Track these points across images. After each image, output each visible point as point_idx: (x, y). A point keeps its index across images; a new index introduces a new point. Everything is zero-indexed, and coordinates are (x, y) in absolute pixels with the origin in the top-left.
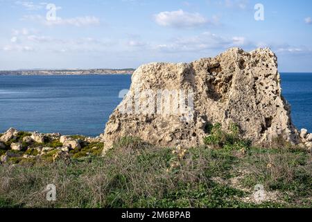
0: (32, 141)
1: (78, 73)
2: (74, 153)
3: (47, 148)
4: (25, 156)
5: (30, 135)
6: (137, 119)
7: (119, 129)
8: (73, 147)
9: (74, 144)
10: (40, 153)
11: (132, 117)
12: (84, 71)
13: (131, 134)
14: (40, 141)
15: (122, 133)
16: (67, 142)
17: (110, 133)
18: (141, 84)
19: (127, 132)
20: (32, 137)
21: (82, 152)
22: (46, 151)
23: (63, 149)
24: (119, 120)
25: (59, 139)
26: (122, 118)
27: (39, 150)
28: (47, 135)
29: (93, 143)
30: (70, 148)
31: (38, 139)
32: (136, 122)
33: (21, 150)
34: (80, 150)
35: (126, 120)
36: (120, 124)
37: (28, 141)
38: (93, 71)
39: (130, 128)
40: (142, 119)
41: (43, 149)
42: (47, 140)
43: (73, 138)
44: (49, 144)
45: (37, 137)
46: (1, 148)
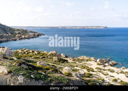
12: (80, 27)
38: (84, 27)
46: (23, 53)
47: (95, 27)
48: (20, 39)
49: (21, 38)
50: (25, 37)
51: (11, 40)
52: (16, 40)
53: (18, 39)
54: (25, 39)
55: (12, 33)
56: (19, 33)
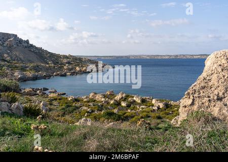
0: (134, 101)
1: (167, 57)
2: (161, 111)
3: (143, 107)
4: (129, 111)
5: (133, 97)
6: (209, 97)
7: (193, 104)
8: (161, 107)
9: (161, 105)
10: (139, 109)
11: (204, 94)
12: (170, 56)
13: (203, 109)
14: (139, 101)
15: (195, 108)
16: (157, 104)
17: (185, 107)
18: (214, 68)
19: (200, 107)
20: (135, 98)
21: (167, 111)
22: (142, 108)
23: (154, 108)
24: (193, 96)
25: (152, 101)
26: (196, 95)
27: (138, 107)
28: (144, 98)
29: (175, 105)
30: (159, 108)
31: (138, 100)
32: (208, 99)
33: (127, 106)
34: (165, 110)
35: (199, 97)
36: (193, 100)
37: (131, 101)
38: (177, 56)
39: (203, 103)
40: (214, 97)
41: (141, 107)
42: (143, 101)
43: (161, 101)
44: (145, 104)
45: (138, 99)
46: (115, 104)
47: (199, 56)
48: (72, 74)
49: (74, 72)
50: (81, 71)
51: (55, 75)
52: (65, 75)
53: (68, 74)
54: (82, 74)
55: (56, 63)
56: (69, 63)
